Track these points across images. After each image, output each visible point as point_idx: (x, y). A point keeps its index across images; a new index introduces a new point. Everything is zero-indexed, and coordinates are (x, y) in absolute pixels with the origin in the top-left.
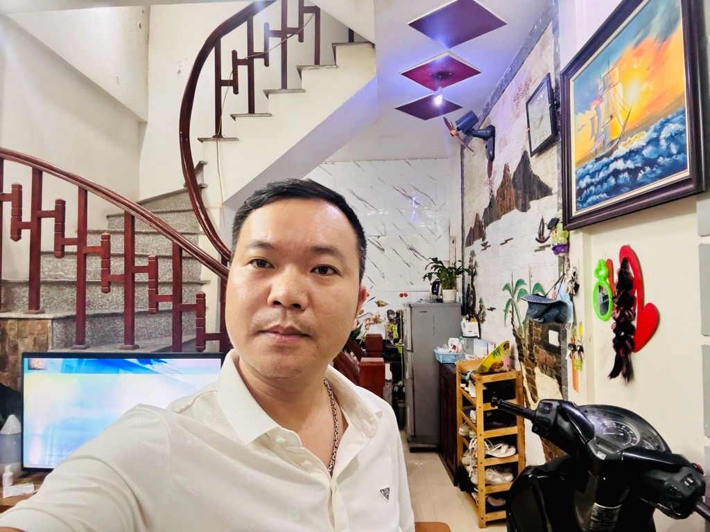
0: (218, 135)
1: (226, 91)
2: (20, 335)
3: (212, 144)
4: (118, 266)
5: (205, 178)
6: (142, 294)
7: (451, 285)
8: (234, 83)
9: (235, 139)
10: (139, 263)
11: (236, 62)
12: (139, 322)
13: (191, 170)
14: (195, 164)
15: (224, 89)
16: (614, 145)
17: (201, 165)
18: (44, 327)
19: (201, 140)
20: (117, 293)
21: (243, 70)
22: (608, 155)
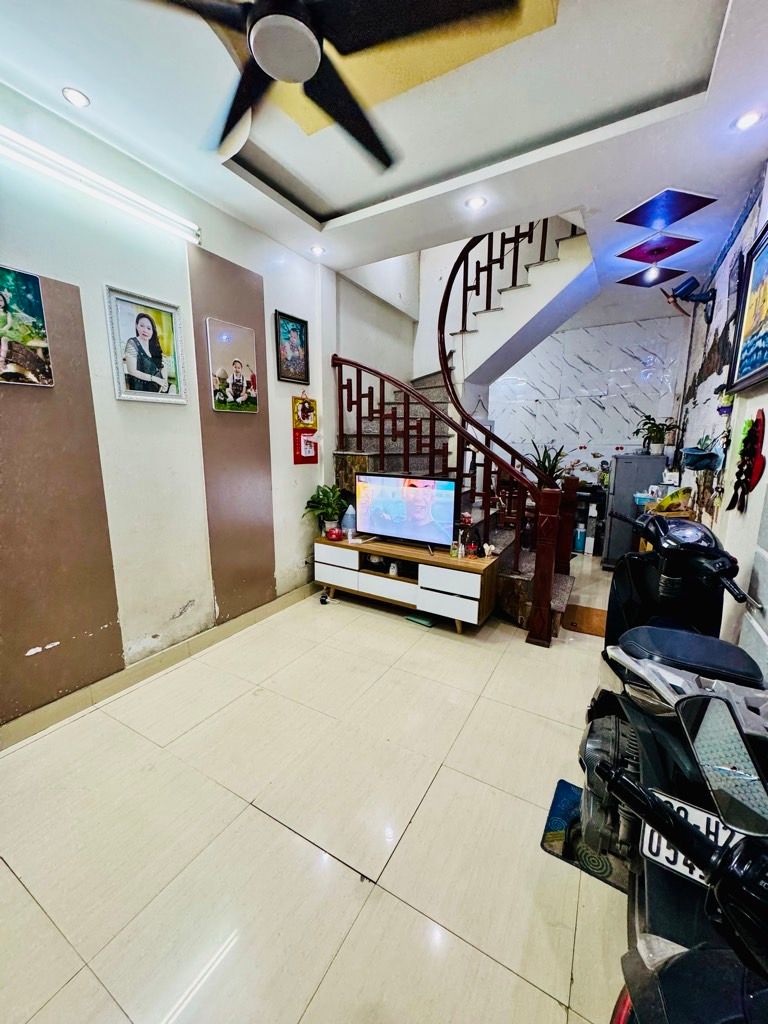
0: (464, 330)
1: (471, 294)
2: (353, 464)
3: (459, 337)
4: (400, 425)
5: (455, 362)
6: (413, 442)
7: (660, 440)
8: (476, 288)
9: (476, 331)
10: (413, 423)
11: (479, 270)
12: (412, 460)
13: (445, 357)
14: (447, 353)
15: (469, 293)
16: (760, 326)
17: (451, 353)
18: (365, 459)
19: (452, 335)
20: (400, 442)
21: (484, 275)
22: (757, 334)
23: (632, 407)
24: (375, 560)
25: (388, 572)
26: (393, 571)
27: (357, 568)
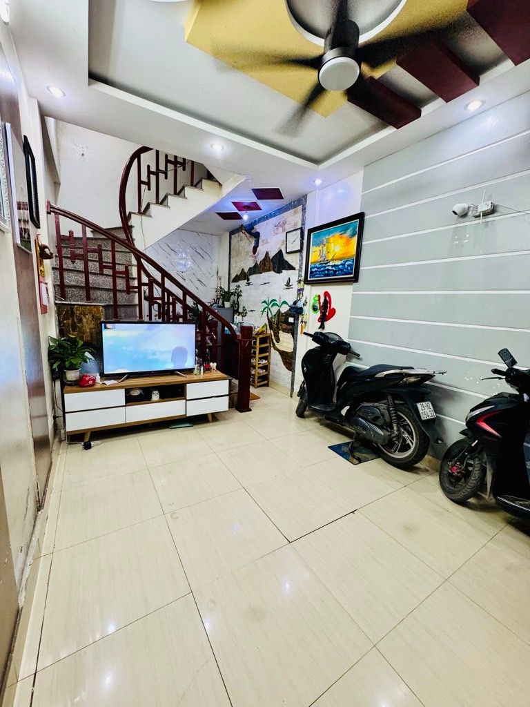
0: (140, 212)
2: (82, 313)
8: (148, 184)
9: (150, 216)
11: (150, 172)
15: (142, 186)
16: (328, 261)
21: (153, 178)
23: (199, 280)
24: (136, 393)
25: (151, 398)
26: (155, 396)
27: (124, 404)
